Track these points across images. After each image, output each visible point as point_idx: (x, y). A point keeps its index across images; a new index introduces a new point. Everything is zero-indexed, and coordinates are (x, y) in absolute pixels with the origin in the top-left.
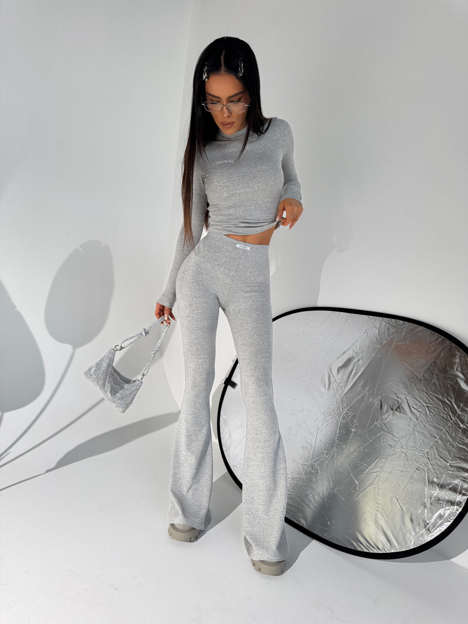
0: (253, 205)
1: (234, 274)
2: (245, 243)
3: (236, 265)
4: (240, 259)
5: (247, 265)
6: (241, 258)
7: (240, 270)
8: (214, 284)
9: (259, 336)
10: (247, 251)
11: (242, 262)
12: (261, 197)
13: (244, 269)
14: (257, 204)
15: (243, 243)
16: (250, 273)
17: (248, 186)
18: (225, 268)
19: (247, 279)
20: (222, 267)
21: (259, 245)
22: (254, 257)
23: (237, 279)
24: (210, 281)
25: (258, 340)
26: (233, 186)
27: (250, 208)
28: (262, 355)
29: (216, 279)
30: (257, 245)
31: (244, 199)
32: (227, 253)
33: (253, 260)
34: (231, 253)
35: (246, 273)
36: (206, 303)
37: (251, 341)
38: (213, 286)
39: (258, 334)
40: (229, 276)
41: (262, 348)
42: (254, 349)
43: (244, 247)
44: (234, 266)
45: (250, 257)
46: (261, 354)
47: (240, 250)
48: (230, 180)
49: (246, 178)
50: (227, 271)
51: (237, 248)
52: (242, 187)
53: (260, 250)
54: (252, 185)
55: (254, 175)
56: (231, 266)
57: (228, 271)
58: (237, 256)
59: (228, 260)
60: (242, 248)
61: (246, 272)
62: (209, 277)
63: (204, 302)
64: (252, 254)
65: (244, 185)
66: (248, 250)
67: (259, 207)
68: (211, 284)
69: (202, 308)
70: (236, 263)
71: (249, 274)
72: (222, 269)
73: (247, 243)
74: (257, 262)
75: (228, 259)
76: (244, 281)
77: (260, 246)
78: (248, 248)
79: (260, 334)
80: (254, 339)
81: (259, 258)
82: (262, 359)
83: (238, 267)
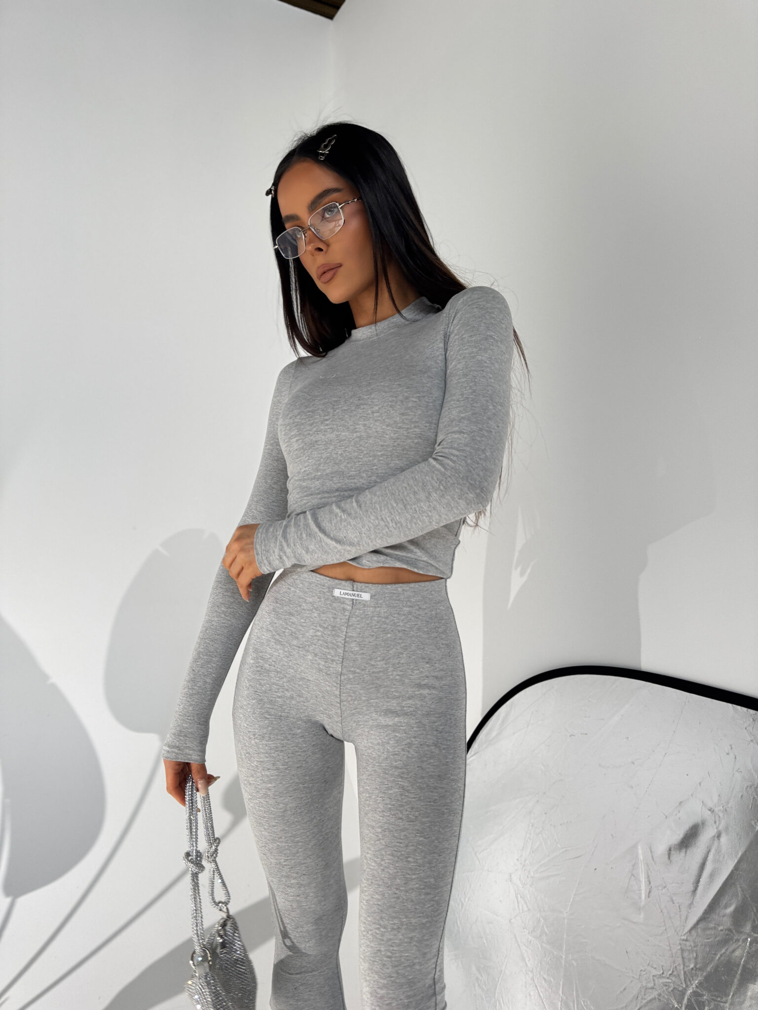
1: (340, 670)
2: (356, 585)
5: (370, 642)
6: (350, 624)
7: (352, 656)
8: (300, 696)
10: (364, 604)
11: (354, 635)
12: (380, 453)
13: (363, 654)
15: (348, 584)
16: (383, 660)
18: (316, 655)
19: (378, 678)
20: (308, 651)
21: (397, 585)
22: (387, 618)
23: (349, 679)
24: (287, 690)
29: (300, 683)
30: (389, 586)
32: (316, 615)
33: (385, 626)
34: (324, 613)
35: (373, 663)
36: (282, 751)
38: (299, 702)
40: (329, 674)
43: (354, 595)
44: (335, 647)
45: (376, 618)
47: (343, 603)
50: (321, 662)
51: (336, 599)
53: (402, 597)
56: (328, 648)
57: (323, 663)
58: (338, 620)
59: (319, 634)
60: (350, 597)
61: (371, 659)
62: (285, 680)
63: (277, 747)
64: (378, 609)
66: (366, 601)
68: (292, 698)
69: (274, 764)
70: (339, 640)
71: (381, 664)
72: (310, 657)
73: (361, 582)
74: (400, 628)
75: (318, 631)
76: (373, 684)
77: (401, 587)
78: (366, 597)
81: (403, 617)
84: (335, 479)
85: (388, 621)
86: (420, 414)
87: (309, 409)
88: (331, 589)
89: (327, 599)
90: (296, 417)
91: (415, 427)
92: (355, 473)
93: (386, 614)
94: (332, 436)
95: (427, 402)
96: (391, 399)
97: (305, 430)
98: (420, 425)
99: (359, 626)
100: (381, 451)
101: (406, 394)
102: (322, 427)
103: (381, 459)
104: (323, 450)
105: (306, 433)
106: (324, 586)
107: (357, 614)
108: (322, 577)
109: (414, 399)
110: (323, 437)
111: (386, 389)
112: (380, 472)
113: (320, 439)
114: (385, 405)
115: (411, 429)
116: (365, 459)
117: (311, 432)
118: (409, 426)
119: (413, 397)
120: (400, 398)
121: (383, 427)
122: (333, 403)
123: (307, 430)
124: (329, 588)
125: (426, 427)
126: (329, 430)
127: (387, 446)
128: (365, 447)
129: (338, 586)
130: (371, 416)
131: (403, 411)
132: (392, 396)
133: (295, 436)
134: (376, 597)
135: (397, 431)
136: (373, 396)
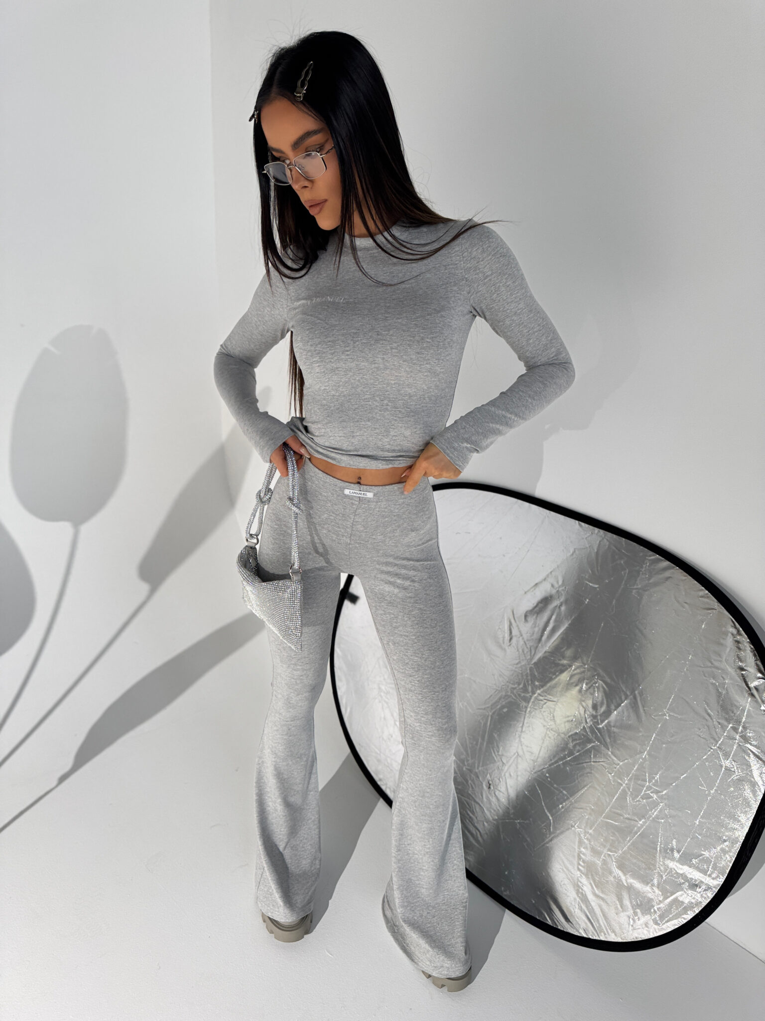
0: (378, 399)
3: (349, 526)
4: (355, 515)
6: (357, 513)
9: (432, 651)
10: (369, 501)
14: (385, 397)
15: (357, 486)
17: (363, 357)
25: (431, 660)
26: (332, 354)
27: (370, 403)
28: (443, 686)
31: (357, 383)
37: (419, 660)
39: (430, 649)
41: (441, 673)
42: (426, 676)
45: (377, 509)
46: (441, 685)
48: (325, 340)
49: (359, 339)
51: (346, 496)
52: (350, 357)
54: (370, 355)
55: (378, 335)
58: (347, 511)
65: (354, 353)
66: (370, 498)
67: (390, 404)
79: (433, 648)
80: (423, 658)
82: (444, 692)
83: (354, 529)
84: (352, 401)
85: (386, 510)
86: (432, 353)
87: (329, 339)
88: (342, 489)
89: (338, 496)
90: (317, 345)
91: (427, 364)
92: (369, 396)
93: (385, 506)
94: (353, 365)
95: (438, 342)
96: (409, 338)
97: (326, 358)
98: (431, 362)
99: (363, 515)
100: (394, 380)
101: (422, 335)
102: (343, 357)
103: (394, 386)
104: (343, 375)
105: (327, 361)
106: (336, 486)
107: (362, 507)
108: (335, 479)
109: (428, 340)
110: (344, 365)
111: (404, 328)
112: (391, 397)
113: (340, 366)
114: (403, 343)
115: (423, 365)
116: (380, 386)
117: (332, 360)
118: (422, 363)
119: (428, 338)
120: (417, 338)
121: (400, 362)
122: (352, 334)
123: (329, 358)
124: (341, 488)
125: (435, 363)
126: (349, 360)
127: (400, 376)
128: (380, 376)
129: (348, 487)
130: (390, 352)
131: (418, 350)
132: (409, 336)
133: (318, 362)
134: (378, 495)
135: (412, 366)
136: (391, 332)
